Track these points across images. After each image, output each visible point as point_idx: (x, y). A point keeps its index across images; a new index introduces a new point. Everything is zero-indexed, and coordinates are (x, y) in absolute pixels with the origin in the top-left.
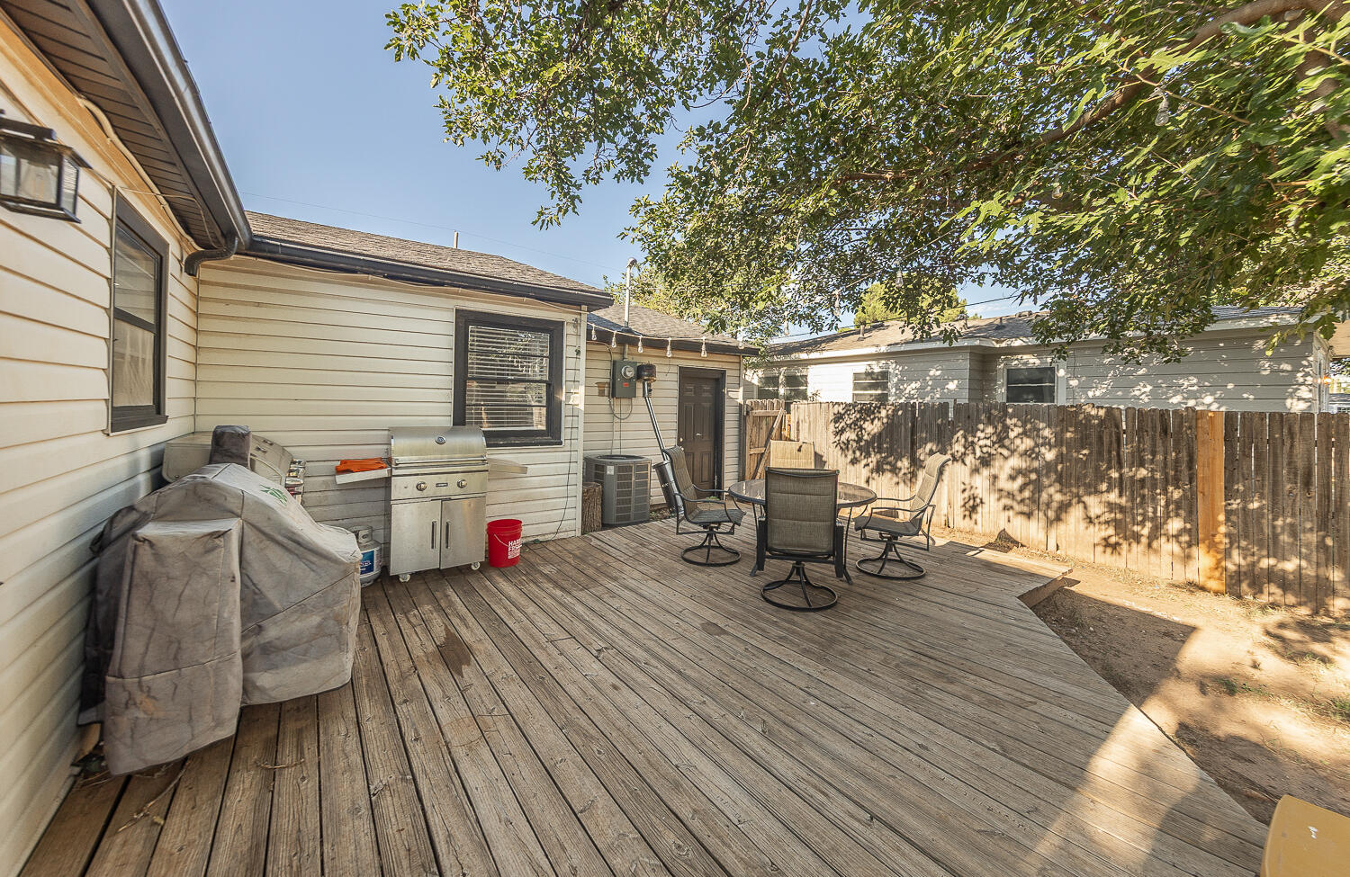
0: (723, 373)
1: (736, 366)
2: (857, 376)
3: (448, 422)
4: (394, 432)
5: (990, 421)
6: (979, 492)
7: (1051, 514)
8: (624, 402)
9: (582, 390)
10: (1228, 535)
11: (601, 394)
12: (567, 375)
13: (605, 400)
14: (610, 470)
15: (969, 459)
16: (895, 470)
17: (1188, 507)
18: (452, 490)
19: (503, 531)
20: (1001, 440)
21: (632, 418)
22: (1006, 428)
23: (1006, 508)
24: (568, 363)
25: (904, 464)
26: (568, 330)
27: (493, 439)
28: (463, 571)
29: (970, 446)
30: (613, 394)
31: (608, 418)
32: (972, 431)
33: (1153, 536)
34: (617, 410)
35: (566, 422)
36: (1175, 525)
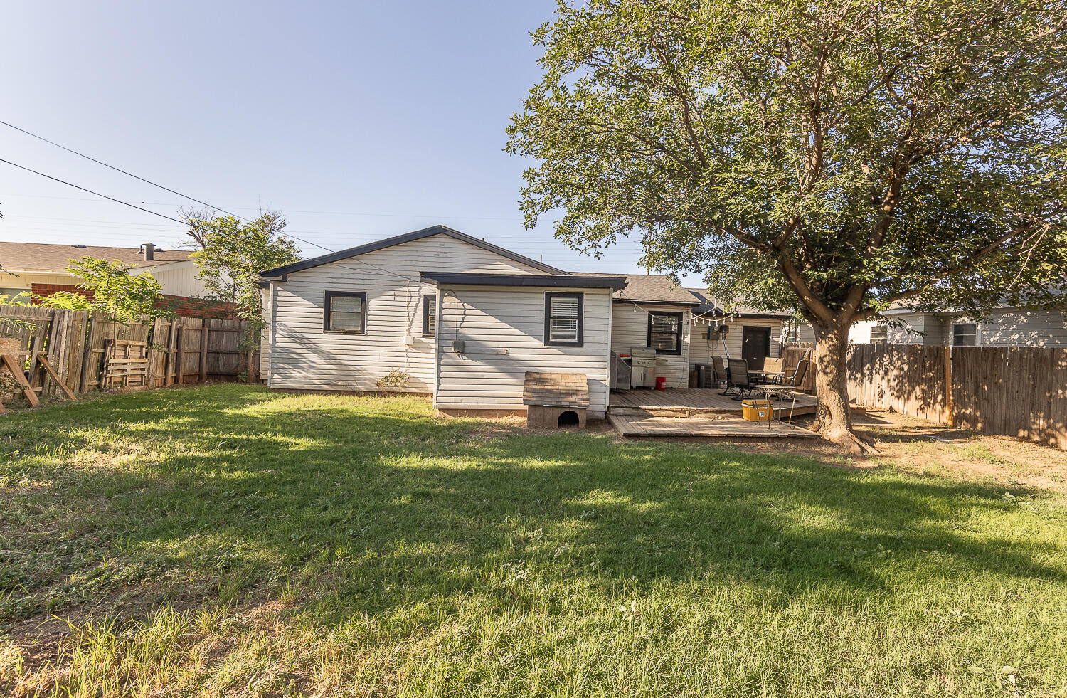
0: (770, 328)
1: (778, 325)
2: (873, 329)
3: (646, 346)
4: (631, 348)
5: (888, 353)
6: (883, 388)
7: (906, 396)
8: (715, 341)
9: (689, 336)
10: (953, 401)
11: (704, 338)
12: (684, 331)
13: (705, 341)
14: (703, 368)
15: (881, 372)
16: (855, 379)
17: (943, 389)
18: (646, 364)
19: (660, 380)
20: (891, 362)
21: (718, 349)
22: (893, 356)
23: (892, 395)
24: (684, 327)
25: (859, 375)
26: (684, 315)
27: (659, 352)
28: (648, 388)
29: (881, 365)
30: (709, 338)
31: (706, 348)
32: (881, 358)
33: (934, 404)
34: (711, 345)
35: (683, 347)
36: (940, 397)
